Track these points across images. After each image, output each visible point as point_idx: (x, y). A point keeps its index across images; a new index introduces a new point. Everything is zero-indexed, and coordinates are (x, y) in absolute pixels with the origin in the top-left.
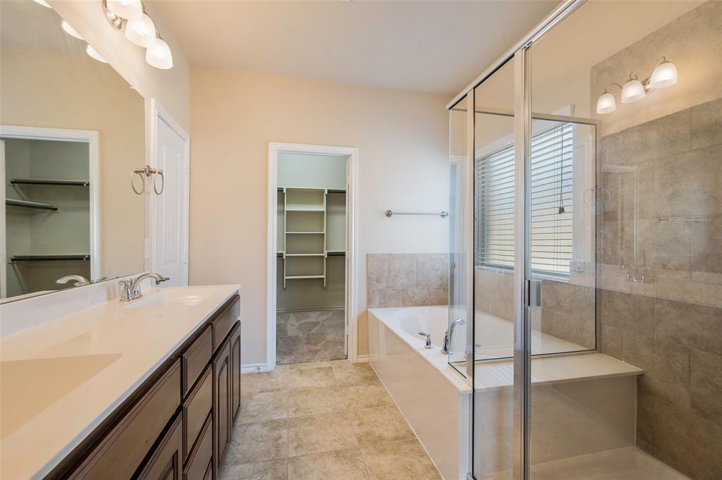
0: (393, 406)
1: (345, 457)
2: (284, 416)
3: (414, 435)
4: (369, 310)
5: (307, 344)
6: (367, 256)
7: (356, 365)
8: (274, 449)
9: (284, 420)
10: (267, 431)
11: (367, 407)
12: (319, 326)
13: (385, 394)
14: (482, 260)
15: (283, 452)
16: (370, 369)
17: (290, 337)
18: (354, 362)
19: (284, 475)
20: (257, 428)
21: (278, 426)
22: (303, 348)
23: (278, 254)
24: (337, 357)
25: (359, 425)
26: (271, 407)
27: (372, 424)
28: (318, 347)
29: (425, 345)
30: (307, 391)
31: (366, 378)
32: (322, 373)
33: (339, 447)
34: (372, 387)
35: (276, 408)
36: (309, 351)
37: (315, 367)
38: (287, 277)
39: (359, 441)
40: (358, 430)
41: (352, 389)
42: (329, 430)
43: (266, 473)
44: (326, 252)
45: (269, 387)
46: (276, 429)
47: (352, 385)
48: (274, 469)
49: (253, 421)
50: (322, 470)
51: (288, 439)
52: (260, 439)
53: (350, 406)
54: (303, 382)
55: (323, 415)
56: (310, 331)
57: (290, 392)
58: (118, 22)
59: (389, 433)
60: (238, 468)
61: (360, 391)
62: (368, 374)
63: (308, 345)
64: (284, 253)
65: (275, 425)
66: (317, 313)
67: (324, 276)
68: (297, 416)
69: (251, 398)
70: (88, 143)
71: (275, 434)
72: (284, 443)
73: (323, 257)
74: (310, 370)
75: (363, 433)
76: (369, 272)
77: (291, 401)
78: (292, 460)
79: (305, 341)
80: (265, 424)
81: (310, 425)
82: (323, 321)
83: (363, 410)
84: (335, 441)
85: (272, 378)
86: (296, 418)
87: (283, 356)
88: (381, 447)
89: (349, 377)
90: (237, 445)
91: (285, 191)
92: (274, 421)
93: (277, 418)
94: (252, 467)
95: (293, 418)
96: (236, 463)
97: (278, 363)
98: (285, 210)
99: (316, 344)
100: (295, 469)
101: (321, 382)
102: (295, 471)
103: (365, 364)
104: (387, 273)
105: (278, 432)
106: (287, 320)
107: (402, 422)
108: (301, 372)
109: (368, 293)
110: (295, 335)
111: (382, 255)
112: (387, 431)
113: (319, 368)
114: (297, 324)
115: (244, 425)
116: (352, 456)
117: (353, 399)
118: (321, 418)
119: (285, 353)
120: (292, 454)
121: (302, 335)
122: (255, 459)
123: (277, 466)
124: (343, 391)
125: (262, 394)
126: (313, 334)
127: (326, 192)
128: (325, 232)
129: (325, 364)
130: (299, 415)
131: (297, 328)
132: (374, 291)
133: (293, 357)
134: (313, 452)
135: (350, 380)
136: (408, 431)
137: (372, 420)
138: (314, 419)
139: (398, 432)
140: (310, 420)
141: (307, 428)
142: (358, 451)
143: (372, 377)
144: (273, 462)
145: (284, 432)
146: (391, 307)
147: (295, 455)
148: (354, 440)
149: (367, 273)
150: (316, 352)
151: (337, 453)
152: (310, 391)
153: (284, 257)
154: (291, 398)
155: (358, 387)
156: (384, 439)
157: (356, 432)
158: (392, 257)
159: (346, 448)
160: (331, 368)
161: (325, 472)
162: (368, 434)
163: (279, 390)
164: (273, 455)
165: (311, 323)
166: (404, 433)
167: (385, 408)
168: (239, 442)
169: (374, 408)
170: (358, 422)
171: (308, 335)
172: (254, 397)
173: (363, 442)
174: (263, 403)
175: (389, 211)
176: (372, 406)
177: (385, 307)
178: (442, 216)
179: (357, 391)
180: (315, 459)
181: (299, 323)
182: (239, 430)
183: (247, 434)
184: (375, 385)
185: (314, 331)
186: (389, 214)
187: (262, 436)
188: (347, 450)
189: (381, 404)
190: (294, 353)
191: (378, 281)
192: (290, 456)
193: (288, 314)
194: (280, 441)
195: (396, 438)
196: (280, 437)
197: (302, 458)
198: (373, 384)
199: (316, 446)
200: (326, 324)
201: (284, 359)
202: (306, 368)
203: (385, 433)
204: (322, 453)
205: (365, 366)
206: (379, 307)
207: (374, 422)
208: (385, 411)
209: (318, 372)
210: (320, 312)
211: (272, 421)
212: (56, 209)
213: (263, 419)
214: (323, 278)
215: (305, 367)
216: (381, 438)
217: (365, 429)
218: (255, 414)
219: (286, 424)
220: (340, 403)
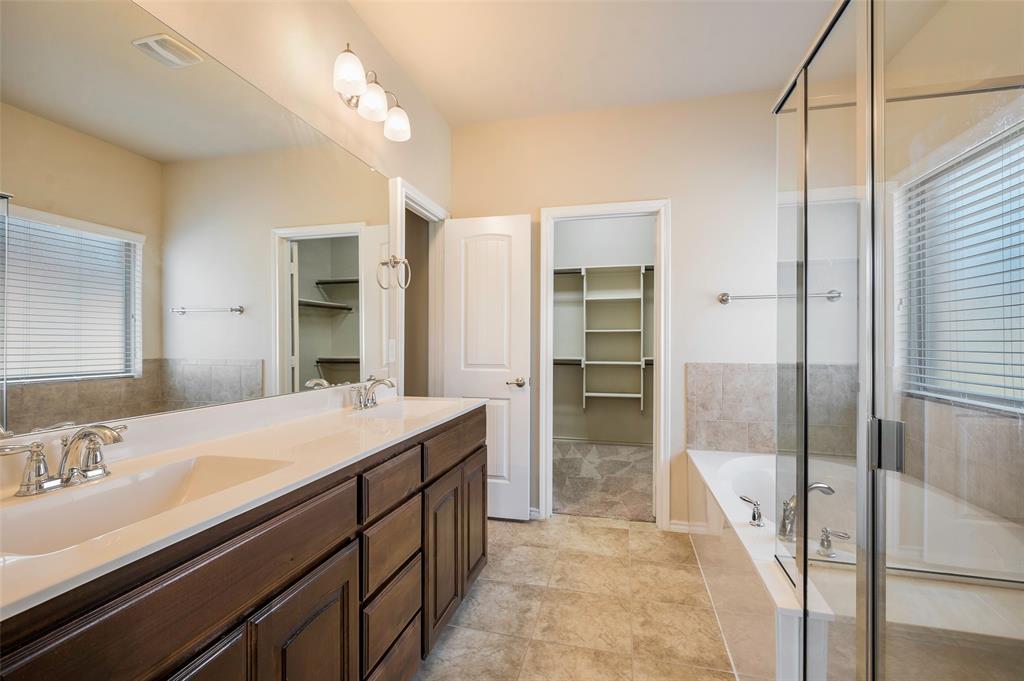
0: (709, 612)
1: (606, 663)
2: (543, 584)
3: (729, 665)
4: (688, 451)
5: (603, 490)
6: (686, 365)
7: (666, 534)
8: (517, 622)
9: (541, 588)
10: (517, 597)
11: (662, 601)
12: (627, 469)
13: (700, 588)
14: (922, 380)
15: (527, 631)
16: (688, 545)
17: (582, 478)
18: (665, 529)
19: (519, 660)
20: (506, 590)
21: (531, 594)
22: (595, 496)
23: (554, 360)
24: (640, 518)
25: (643, 624)
26: (530, 567)
27: (664, 629)
28: (617, 498)
29: (751, 519)
30: (582, 557)
31: (675, 557)
32: (611, 536)
33: (603, 646)
34: (682, 572)
35: (536, 570)
36: (602, 502)
37: (604, 526)
38: (587, 394)
39: (635, 648)
40: (639, 631)
41: (649, 568)
42: (597, 620)
43: (499, 651)
44: (643, 359)
45: (536, 540)
46: (527, 596)
47: (652, 563)
48: (509, 648)
49: (504, 580)
50: (570, 670)
51: (538, 614)
52: (505, 605)
53: (638, 592)
54: (581, 543)
55: (595, 595)
56: (613, 473)
57: (560, 553)
58: (354, 101)
59: (686, 650)
60: (469, 632)
61: (660, 574)
62: (682, 552)
63: (603, 493)
64: (583, 359)
65: (527, 592)
66: (630, 448)
67: (641, 396)
68: (560, 587)
69: (510, 549)
70: (357, 237)
71: (524, 603)
72: (532, 619)
73: (640, 366)
74: (595, 528)
75: (645, 637)
76: (690, 391)
77: (558, 566)
78: (535, 645)
79: (601, 487)
80: (516, 588)
81: (573, 603)
82: (636, 461)
83: (656, 603)
84: (600, 636)
85: (543, 529)
86: (557, 590)
87: (565, 503)
88: (667, 667)
89: (650, 550)
90: (476, 603)
91: (583, 273)
92: (528, 586)
93: (533, 583)
94: (485, 637)
95: (552, 589)
96: (469, 626)
97: (555, 510)
98: (585, 299)
99: (614, 494)
100: (535, 657)
101: (605, 548)
102: (534, 660)
103: (682, 535)
104: (720, 396)
105: (528, 602)
106: (585, 455)
107: (715, 638)
108: (583, 529)
109: (688, 426)
110: (589, 476)
111: (713, 366)
112: (684, 646)
113: (610, 529)
114: (598, 461)
115: (492, 582)
116: (617, 665)
117: (645, 584)
118: (591, 599)
119: (569, 500)
120: (537, 636)
121: (599, 477)
122: (490, 628)
123: (514, 646)
124: (635, 568)
125: (525, 547)
126: (615, 478)
127: (643, 271)
128: (641, 330)
129: (622, 525)
130: (563, 586)
131: (596, 468)
132: (697, 423)
133: (577, 507)
134: (565, 642)
135: (650, 554)
136: (721, 657)
137: (666, 622)
138: (580, 597)
139: (702, 652)
140: (574, 597)
141: (566, 607)
142: (629, 661)
143: (687, 558)
144: (512, 638)
145: (536, 604)
146: (728, 450)
147: (540, 638)
148: (628, 643)
149: (687, 393)
150: (612, 504)
151: (597, 655)
152: (587, 557)
153: (583, 366)
154: (559, 562)
155: (659, 568)
156: (675, 657)
157: (635, 632)
158: (730, 369)
159: (612, 651)
160: (626, 531)
161: (572, 674)
162: (652, 641)
163: (546, 547)
164: (513, 630)
165: (616, 462)
166: (714, 657)
167: (692, 609)
168: (480, 601)
169: (676, 605)
170: (642, 619)
171: (609, 479)
172: (514, 549)
173: (641, 650)
174: (522, 560)
175: (724, 295)
176: (671, 601)
177: (717, 449)
178: (829, 298)
179: (656, 574)
180: (564, 653)
181: (599, 460)
182: (484, 586)
183: (492, 594)
184: (688, 571)
185: (618, 474)
186: (723, 299)
187: (507, 602)
188: (612, 653)
189: (687, 603)
190: (581, 501)
191: (704, 406)
192: (534, 638)
193: (589, 446)
194: (528, 615)
195: (696, 661)
196: (529, 610)
197: (548, 646)
198: (685, 568)
199: (571, 636)
200: (639, 466)
201: (564, 507)
202: (591, 524)
203: (680, 648)
204: (577, 648)
205: (680, 538)
206: (705, 449)
207: (668, 626)
208: (692, 614)
209: (606, 534)
210: (635, 448)
211: (526, 586)
212: (351, 309)
213: (516, 581)
214: (640, 399)
215: (591, 522)
216: (670, 653)
217: (651, 633)
218: (508, 571)
219: (543, 594)
220: (624, 585)
